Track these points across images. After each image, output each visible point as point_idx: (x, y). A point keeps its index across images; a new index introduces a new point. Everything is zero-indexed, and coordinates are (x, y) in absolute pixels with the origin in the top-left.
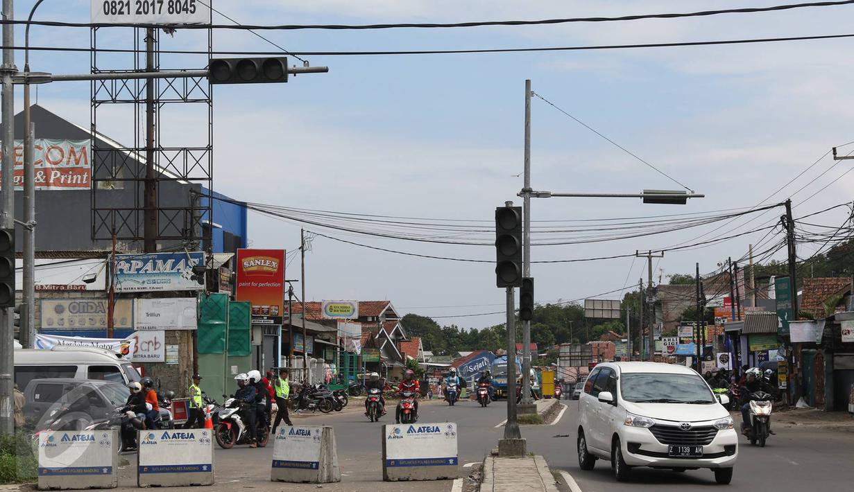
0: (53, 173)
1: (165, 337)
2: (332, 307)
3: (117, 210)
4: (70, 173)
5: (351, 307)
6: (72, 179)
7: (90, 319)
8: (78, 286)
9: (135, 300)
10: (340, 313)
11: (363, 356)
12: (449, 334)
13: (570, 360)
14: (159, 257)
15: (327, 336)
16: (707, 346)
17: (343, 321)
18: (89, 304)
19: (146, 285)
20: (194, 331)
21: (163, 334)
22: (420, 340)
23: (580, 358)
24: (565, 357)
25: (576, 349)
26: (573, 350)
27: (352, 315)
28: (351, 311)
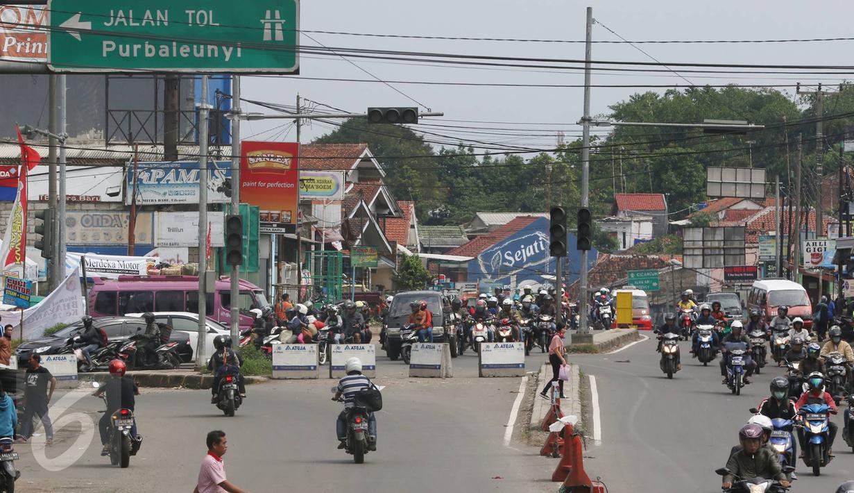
0: (7, 40)
1: (189, 255)
3: (133, 112)
4: (29, 39)
6: (31, 48)
7: (105, 234)
8: (91, 197)
9: (156, 213)
11: (353, 258)
13: (703, 255)
14: (183, 166)
17: (321, 203)
18: (104, 217)
19: (167, 197)
20: (220, 248)
21: (186, 251)
22: (413, 210)
23: (722, 252)
24: (693, 249)
25: (714, 234)
26: (709, 237)
27: (334, 194)
28: (333, 188)
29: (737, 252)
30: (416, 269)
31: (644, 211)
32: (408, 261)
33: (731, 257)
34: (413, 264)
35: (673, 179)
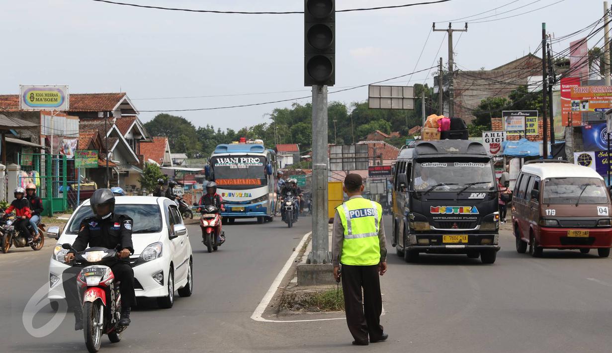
2: (33, 95)
5: (59, 94)
10: (43, 103)
11: (76, 160)
12: (204, 135)
13: (343, 162)
15: (26, 134)
16: (556, 142)
17: (49, 113)
22: (167, 142)
23: (354, 160)
24: (336, 159)
25: (349, 149)
26: (346, 151)
27: (60, 105)
28: (59, 100)
29: (364, 160)
30: (155, 173)
31: (290, 152)
32: (149, 168)
33: (360, 164)
34: (153, 170)
35: (301, 138)
